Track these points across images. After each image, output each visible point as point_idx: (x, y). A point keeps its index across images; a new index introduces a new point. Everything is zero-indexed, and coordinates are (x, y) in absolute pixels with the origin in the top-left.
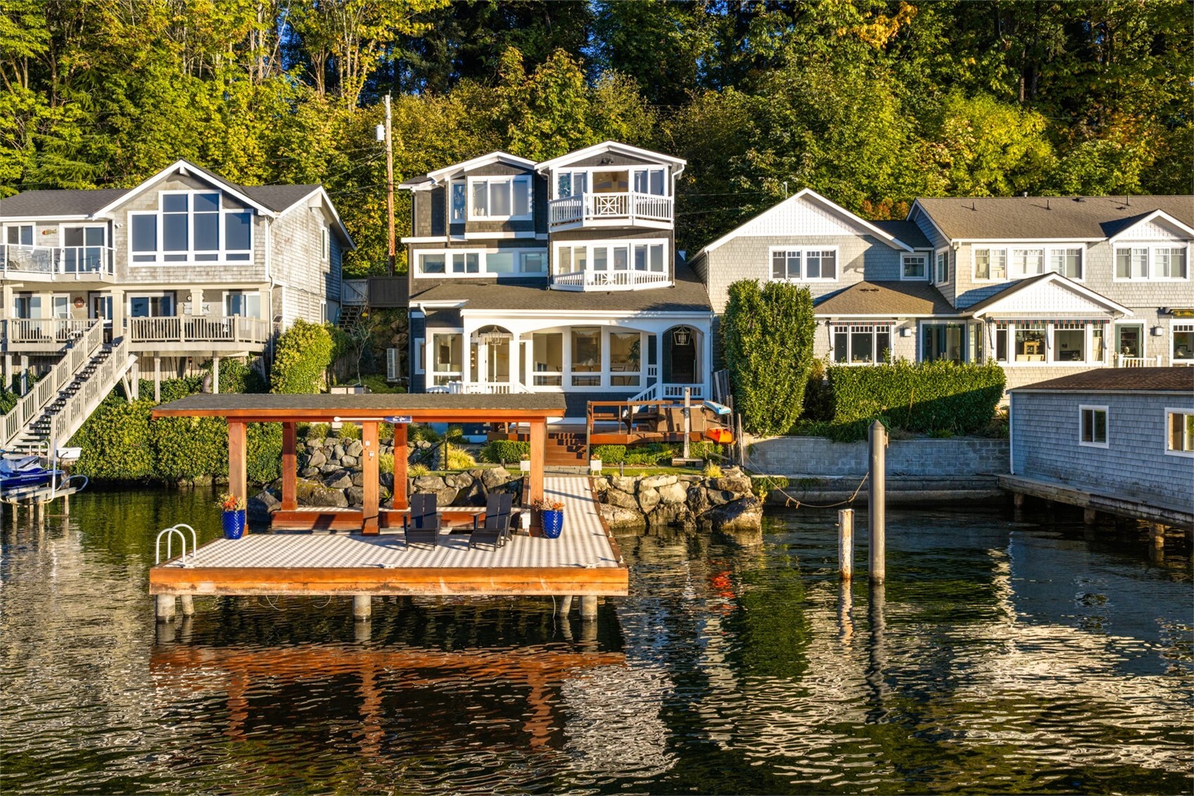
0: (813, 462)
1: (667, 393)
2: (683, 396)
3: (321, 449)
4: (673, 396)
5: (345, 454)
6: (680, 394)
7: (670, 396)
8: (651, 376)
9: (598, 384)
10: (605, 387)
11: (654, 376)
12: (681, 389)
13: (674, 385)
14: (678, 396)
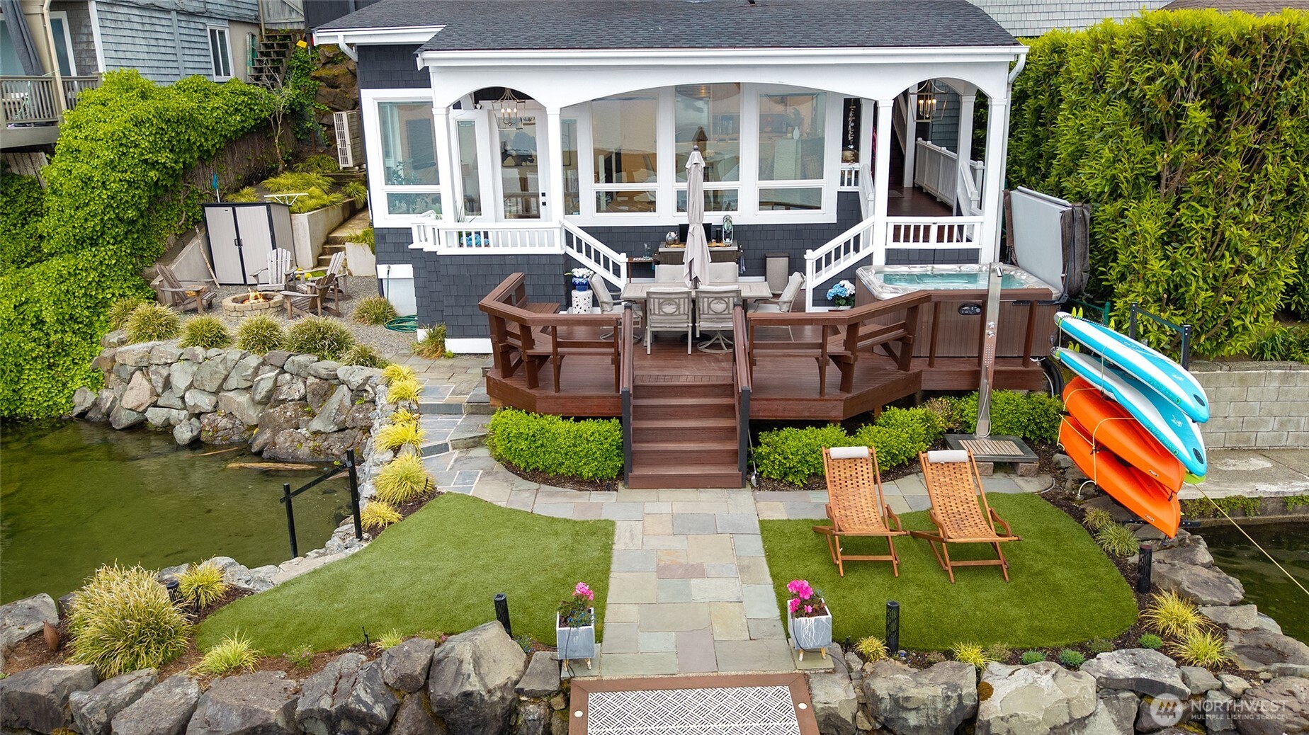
0: (1273, 424)
1: (896, 239)
2: (933, 244)
3: (143, 369)
4: (911, 245)
5: (191, 386)
6: (926, 239)
7: (901, 245)
8: (846, 189)
9: (732, 205)
10: (748, 213)
11: (852, 189)
12: (927, 228)
13: (913, 221)
14: (921, 245)
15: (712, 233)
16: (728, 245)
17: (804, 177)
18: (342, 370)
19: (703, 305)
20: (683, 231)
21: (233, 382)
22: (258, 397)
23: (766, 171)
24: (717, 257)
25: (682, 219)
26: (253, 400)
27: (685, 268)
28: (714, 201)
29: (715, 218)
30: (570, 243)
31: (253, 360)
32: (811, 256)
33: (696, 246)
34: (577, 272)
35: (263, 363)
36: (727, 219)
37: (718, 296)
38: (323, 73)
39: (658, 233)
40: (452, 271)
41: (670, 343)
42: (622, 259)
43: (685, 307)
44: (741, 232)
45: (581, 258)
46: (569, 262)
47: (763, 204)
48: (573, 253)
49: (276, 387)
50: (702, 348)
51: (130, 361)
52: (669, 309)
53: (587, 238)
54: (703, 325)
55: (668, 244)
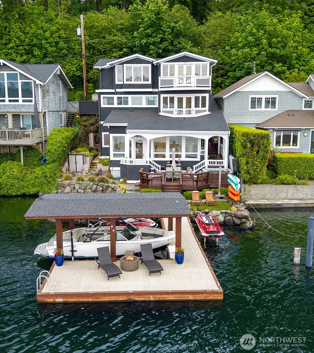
1: (209, 164)
2: (216, 165)
3: (69, 185)
4: (212, 165)
5: (79, 188)
6: (215, 164)
7: (210, 165)
8: (202, 154)
9: (180, 157)
10: (183, 159)
11: (203, 154)
12: (215, 162)
13: (212, 160)
14: (214, 165)
15: (177, 162)
16: (179, 164)
17: (194, 152)
18: (110, 185)
19: (175, 173)
20: (171, 162)
21: (88, 187)
22: (93, 190)
23: (187, 151)
24: (177, 166)
25: (171, 159)
26: (92, 191)
27: (172, 168)
28: (177, 156)
29: (177, 159)
30: (150, 163)
31: (92, 184)
32: (194, 166)
33: (174, 164)
34: (152, 168)
35: (93, 184)
36: (179, 160)
37: (177, 172)
38: (83, 124)
39: (166, 162)
40: (129, 168)
41: (169, 180)
42: (160, 166)
43: (172, 174)
44: (182, 162)
45: (152, 166)
46: (150, 167)
47: (186, 157)
48: (151, 165)
49: (96, 188)
50: (175, 181)
51: (66, 184)
52: (169, 174)
53: (153, 162)
54: (175, 177)
55: (168, 164)
